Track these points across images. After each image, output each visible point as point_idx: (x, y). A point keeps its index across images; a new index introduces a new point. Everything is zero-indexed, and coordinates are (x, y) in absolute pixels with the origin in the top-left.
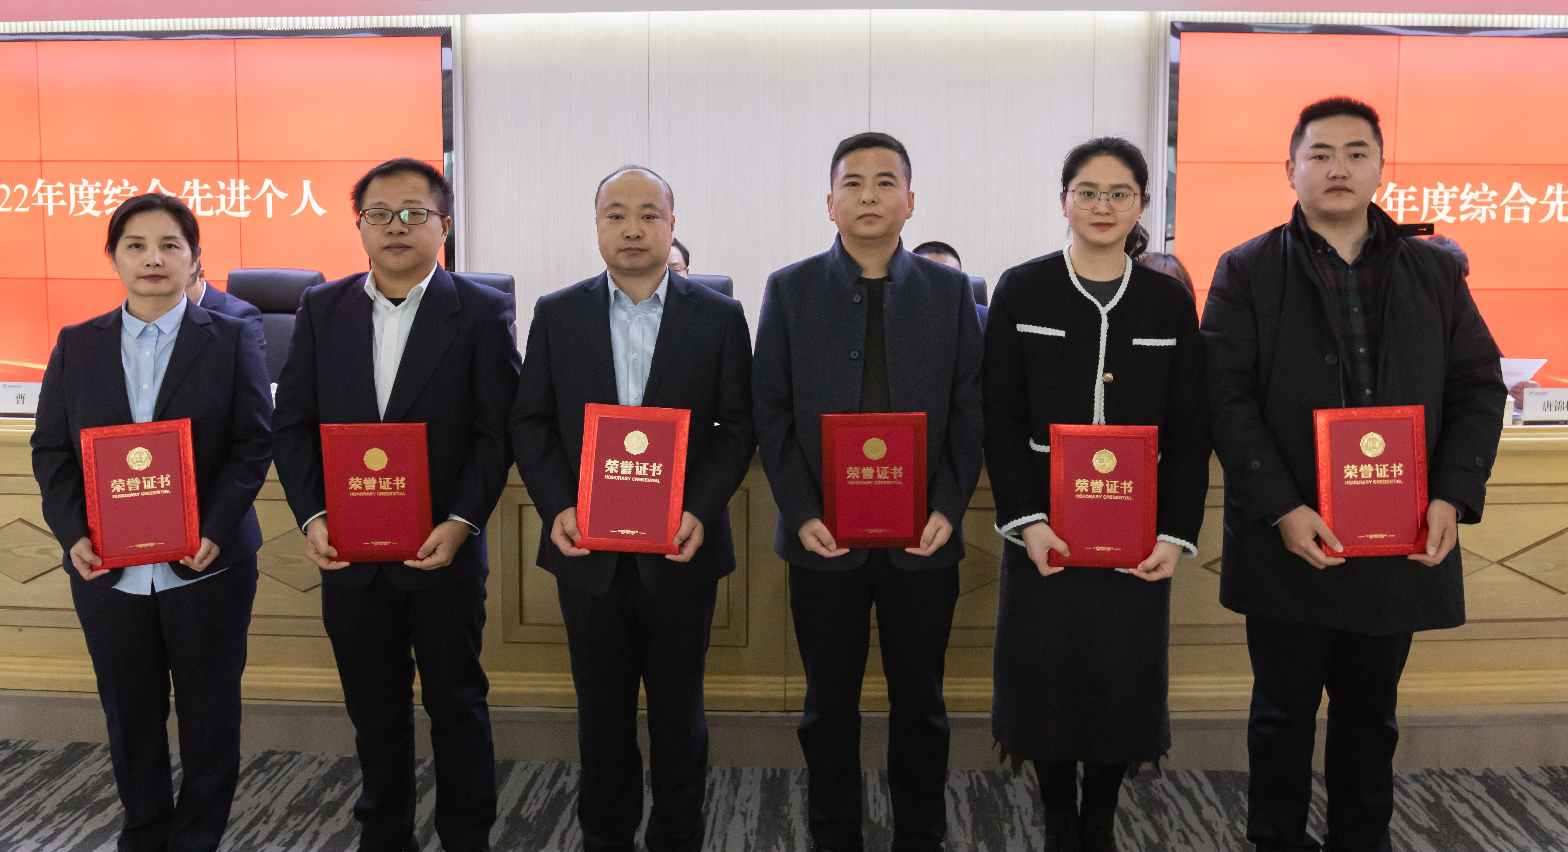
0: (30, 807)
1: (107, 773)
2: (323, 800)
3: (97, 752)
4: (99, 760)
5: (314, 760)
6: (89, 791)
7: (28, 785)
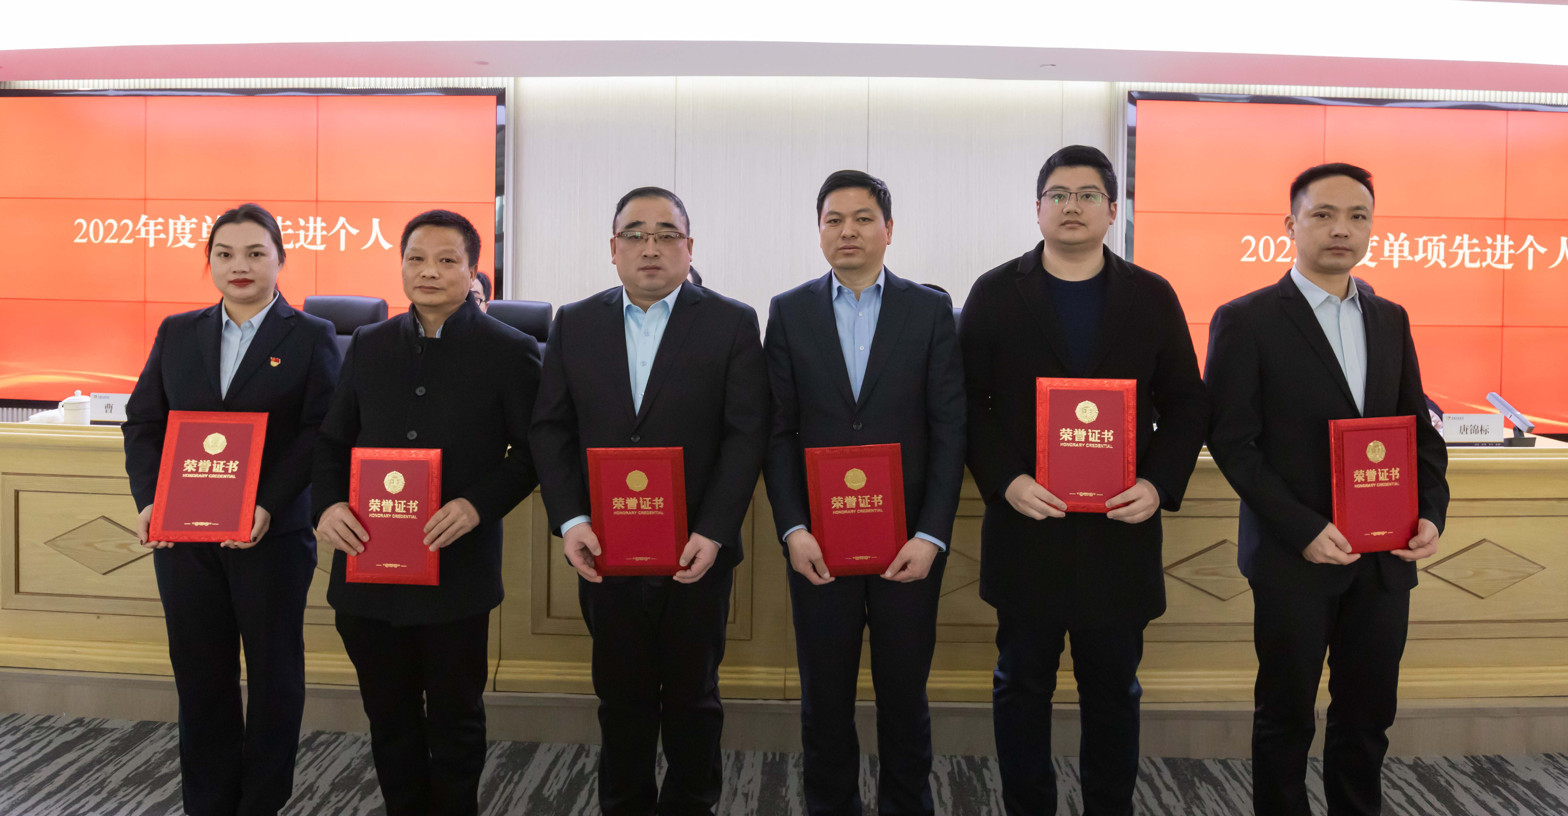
0: (97, 781)
1: (170, 750)
2: (362, 778)
3: (162, 731)
4: (164, 737)
5: (358, 740)
6: (151, 767)
7: (98, 761)
